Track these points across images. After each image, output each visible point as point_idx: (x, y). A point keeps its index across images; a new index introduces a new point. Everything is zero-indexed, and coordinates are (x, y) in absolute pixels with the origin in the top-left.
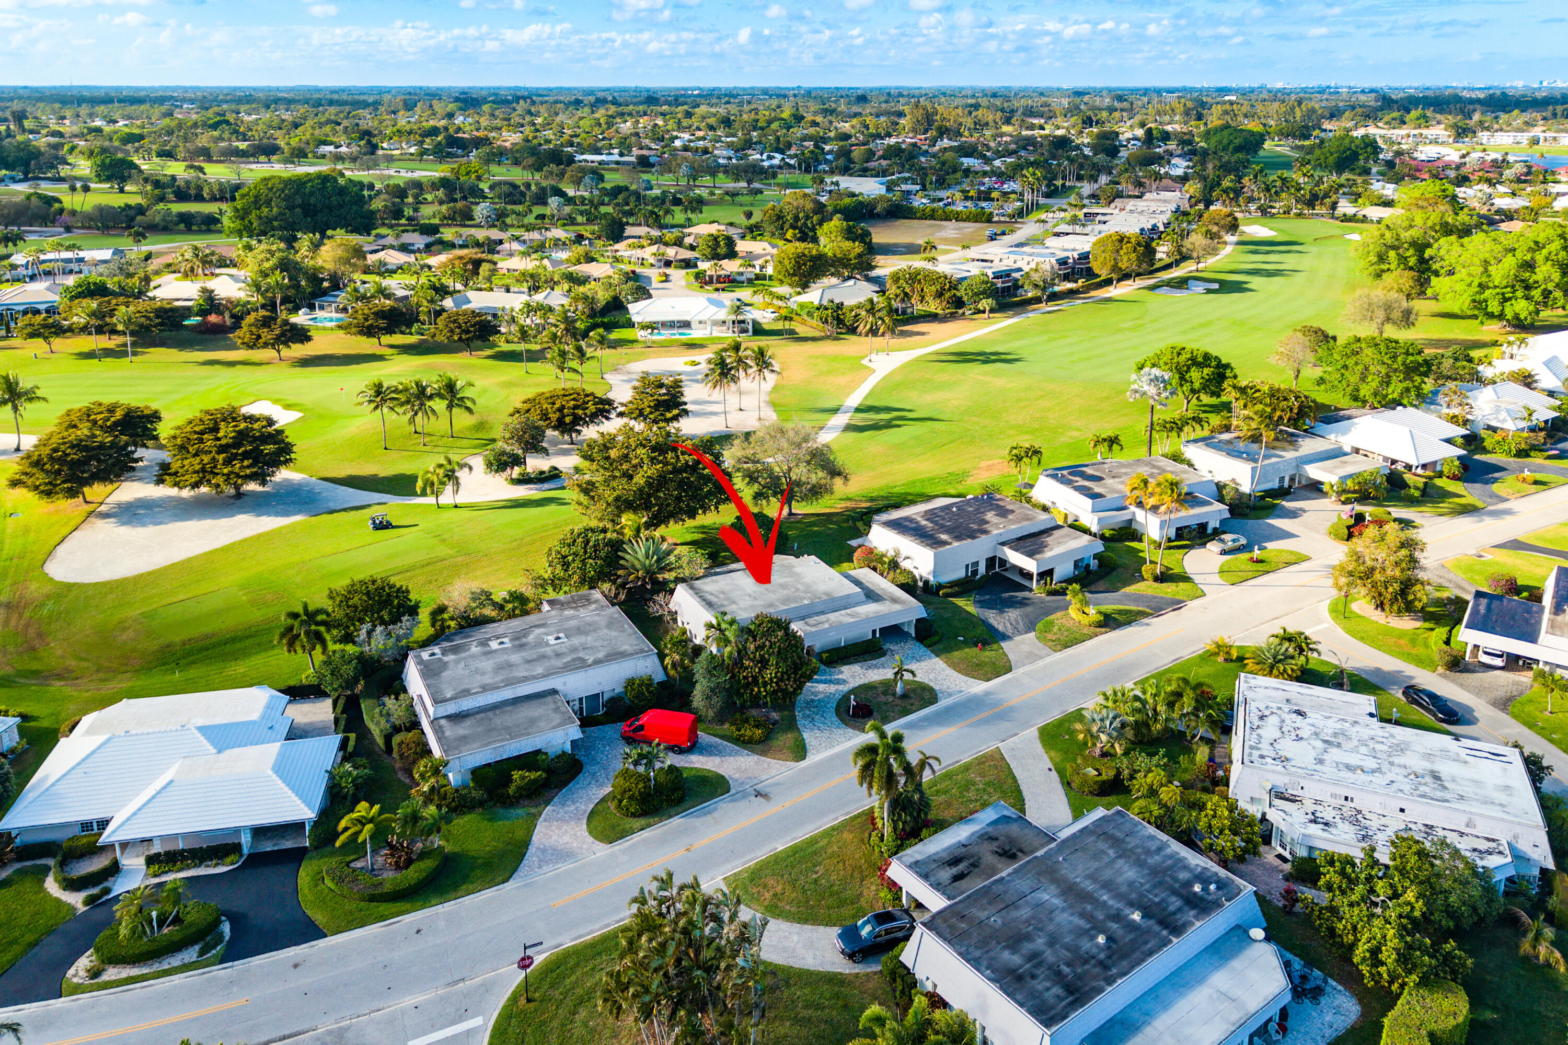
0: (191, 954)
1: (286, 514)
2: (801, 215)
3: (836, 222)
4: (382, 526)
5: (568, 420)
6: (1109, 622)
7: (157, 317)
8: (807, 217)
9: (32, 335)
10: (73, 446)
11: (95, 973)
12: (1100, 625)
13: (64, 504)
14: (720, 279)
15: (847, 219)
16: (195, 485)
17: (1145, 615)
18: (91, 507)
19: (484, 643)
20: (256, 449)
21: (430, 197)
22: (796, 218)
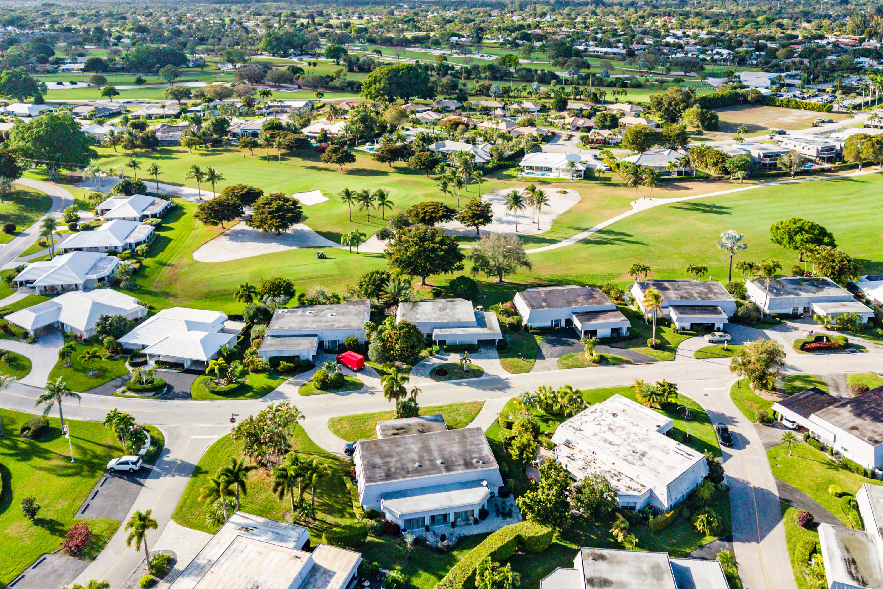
0: (152, 394)
1: (291, 245)
2: (673, 103)
3: (695, 108)
4: (322, 257)
5: (427, 218)
6: (602, 361)
7: (296, 142)
8: (677, 104)
9: (244, 147)
10: (217, 204)
11: (124, 392)
12: (595, 362)
13: (210, 227)
14: (597, 141)
15: (702, 107)
16: (258, 227)
17: (628, 362)
18: (223, 230)
19: (304, 312)
20: (283, 214)
21: (483, 75)
22: (670, 104)
